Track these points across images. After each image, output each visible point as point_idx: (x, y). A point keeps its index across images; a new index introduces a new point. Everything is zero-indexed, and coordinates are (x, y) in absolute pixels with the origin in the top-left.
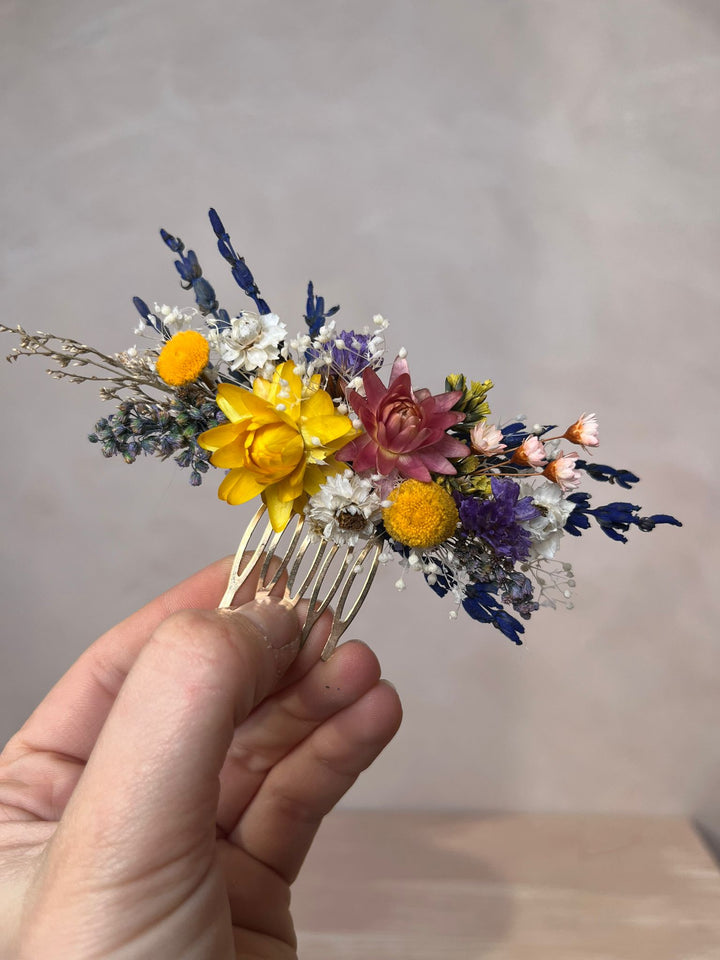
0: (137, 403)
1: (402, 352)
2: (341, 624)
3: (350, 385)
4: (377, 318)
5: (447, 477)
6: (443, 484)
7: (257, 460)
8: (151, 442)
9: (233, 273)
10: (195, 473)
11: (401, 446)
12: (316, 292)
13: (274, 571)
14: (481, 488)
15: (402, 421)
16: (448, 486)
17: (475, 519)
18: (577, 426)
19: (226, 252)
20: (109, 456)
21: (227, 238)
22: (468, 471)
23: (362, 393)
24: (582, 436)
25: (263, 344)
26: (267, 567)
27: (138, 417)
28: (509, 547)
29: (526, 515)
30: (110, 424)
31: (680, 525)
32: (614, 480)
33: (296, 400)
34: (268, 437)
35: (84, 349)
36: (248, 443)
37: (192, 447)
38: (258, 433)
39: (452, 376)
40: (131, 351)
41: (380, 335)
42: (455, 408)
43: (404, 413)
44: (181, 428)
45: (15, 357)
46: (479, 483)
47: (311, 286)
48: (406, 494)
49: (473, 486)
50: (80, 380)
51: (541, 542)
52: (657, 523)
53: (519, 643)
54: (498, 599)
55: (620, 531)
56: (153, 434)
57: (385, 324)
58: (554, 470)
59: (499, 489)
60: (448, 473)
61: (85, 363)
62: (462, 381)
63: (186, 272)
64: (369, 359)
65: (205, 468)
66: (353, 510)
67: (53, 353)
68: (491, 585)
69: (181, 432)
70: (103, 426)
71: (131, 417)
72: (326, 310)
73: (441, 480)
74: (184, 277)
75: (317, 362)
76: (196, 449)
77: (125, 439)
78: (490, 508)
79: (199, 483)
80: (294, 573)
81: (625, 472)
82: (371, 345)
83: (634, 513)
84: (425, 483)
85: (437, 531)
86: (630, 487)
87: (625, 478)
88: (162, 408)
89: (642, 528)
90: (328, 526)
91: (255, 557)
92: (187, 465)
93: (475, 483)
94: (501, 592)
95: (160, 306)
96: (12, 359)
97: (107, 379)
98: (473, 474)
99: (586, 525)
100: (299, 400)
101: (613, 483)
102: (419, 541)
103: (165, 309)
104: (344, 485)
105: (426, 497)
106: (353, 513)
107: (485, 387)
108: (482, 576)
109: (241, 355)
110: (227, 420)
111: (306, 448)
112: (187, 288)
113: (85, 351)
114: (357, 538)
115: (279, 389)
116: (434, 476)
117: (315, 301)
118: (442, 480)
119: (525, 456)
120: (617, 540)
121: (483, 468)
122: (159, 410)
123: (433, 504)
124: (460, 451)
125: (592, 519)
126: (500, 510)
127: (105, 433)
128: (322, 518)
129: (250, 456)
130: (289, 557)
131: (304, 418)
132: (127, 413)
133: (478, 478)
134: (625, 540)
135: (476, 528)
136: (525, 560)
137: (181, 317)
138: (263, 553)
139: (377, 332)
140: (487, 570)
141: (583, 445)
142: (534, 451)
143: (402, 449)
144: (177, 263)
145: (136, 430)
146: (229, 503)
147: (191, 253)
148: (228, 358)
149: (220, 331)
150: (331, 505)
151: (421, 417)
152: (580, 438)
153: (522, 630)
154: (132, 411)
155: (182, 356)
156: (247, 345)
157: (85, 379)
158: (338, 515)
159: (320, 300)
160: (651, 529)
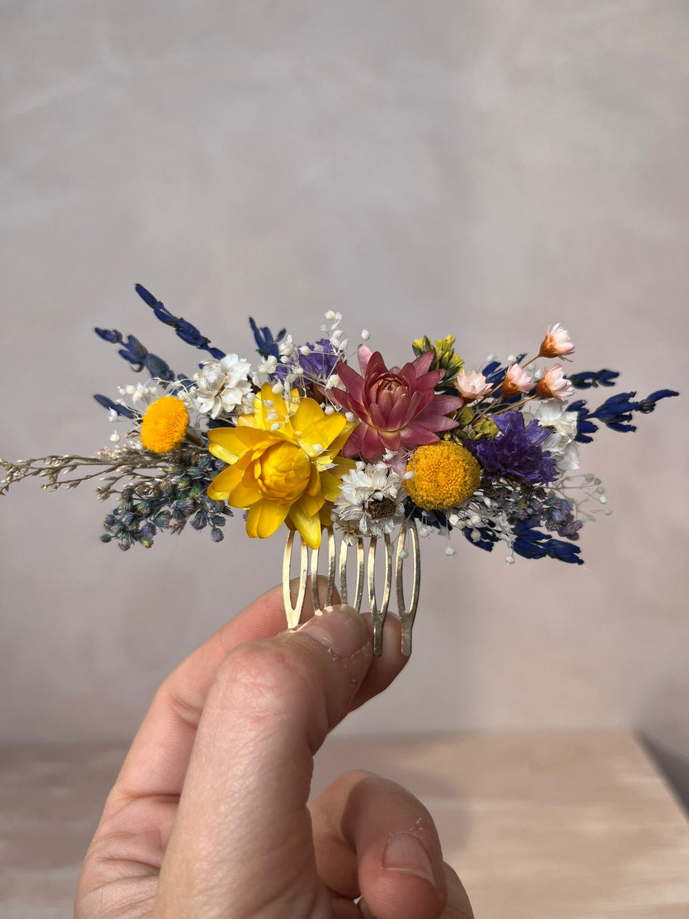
0: (136, 486)
1: (365, 334)
2: (409, 615)
3: (328, 386)
4: (329, 314)
5: (452, 431)
6: (452, 439)
7: (272, 485)
8: (162, 518)
9: (178, 334)
10: (215, 530)
11: (398, 421)
12: (259, 325)
13: (324, 591)
14: (486, 432)
15: (390, 396)
16: (457, 440)
17: (495, 457)
18: (548, 340)
19: (164, 317)
20: (127, 547)
21: (161, 305)
22: (467, 422)
23: (343, 388)
24: (556, 347)
25: (233, 383)
26: (316, 591)
27: (142, 499)
28: (537, 472)
29: (539, 437)
30: (118, 517)
31: (676, 394)
32: (597, 382)
33: (284, 419)
34: (275, 460)
35: (67, 458)
36: (257, 475)
37: (202, 504)
38: (262, 460)
39: (416, 341)
40: (114, 438)
41: (338, 328)
42: (432, 369)
43: (390, 388)
44: (186, 493)
45: (7, 488)
46: (482, 428)
47: (252, 321)
48: (423, 461)
49: (477, 433)
50: (76, 483)
51: (562, 457)
52: (656, 401)
53: (581, 562)
54: (543, 530)
55: (625, 423)
56: (161, 510)
57: (338, 316)
58: (546, 386)
59: (504, 423)
60: (451, 427)
61: (74, 467)
62: (427, 342)
63: (133, 357)
64: (336, 354)
65: (222, 522)
66: (379, 496)
67: (41, 470)
68: (532, 519)
69: (187, 496)
70: (111, 522)
71: (135, 502)
72: (275, 335)
73: (447, 437)
74: (133, 362)
75: (290, 378)
76: (209, 505)
77: (137, 525)
78: (505, 442)
79: (221, 538)
80: (344, 586)
81: (604, 371)
82: (334, 341)
83: (632, 400)
84: (435, 444)
85: (465, 482)
87: (606, 377)
88: (161, 480)
89: (644, 412)
90: (361, 522)
91: (302, 585)
92: (205, 525)
93: (478, 429)
94: (543, 523)
95: (124, 387)
96: (4, 491)
97: (100, 473)
98: (473, 423)
99: (594, 429)
100: (287, 417)
101: (596, 386)
102: (453, 499)
103: (130, 389)
104: (361, 479)
105: (442, 455)
106: (381, 498)
107: (449, 342)
108: (521, 515)
109: (216, 401)
110: (227, 465)
111: (311, 459)
112: (140, 370)
113: (70, 459)
114: (392, 523)
115: (265, 415)
116: (441, 435)
117: (262, 334)
118: (449, 436)
119: (514, 385)
120: (626, 431)
121: (478, 415)
122: (160, 483)
123: (452, 459)
124: (453, 404)
125: (595, 421)
126: (515, 440)
127: (115, 528)
128: (352, 517)
129: (264, 484)
130: (333, 572)
131: (298, 433)
132: (130, 500)
133: (479, 424)
134: (633, 429)
135: (500, 466)
136: (555, 480)
137: (147, 391)
138: (308, 577)
139: (334, 326)
140: (523, 506)
141: (560, 355)
142: (520, 376)
143: (399, 424)
144: (121, 352)
145: (145, 511)
146: (260, 537)
147: (130, 338)
148: (205, 410)
149: (188, 389)
150: (356, 501)
151: (406, 384)
152: (555, 350)
153: (578, 550)
154: (134, 496)
155: (163, 423)
156: (219, 389)
157: (80, 480)
158: (367, 506)
159: (266, 330)
160: (653, 409)
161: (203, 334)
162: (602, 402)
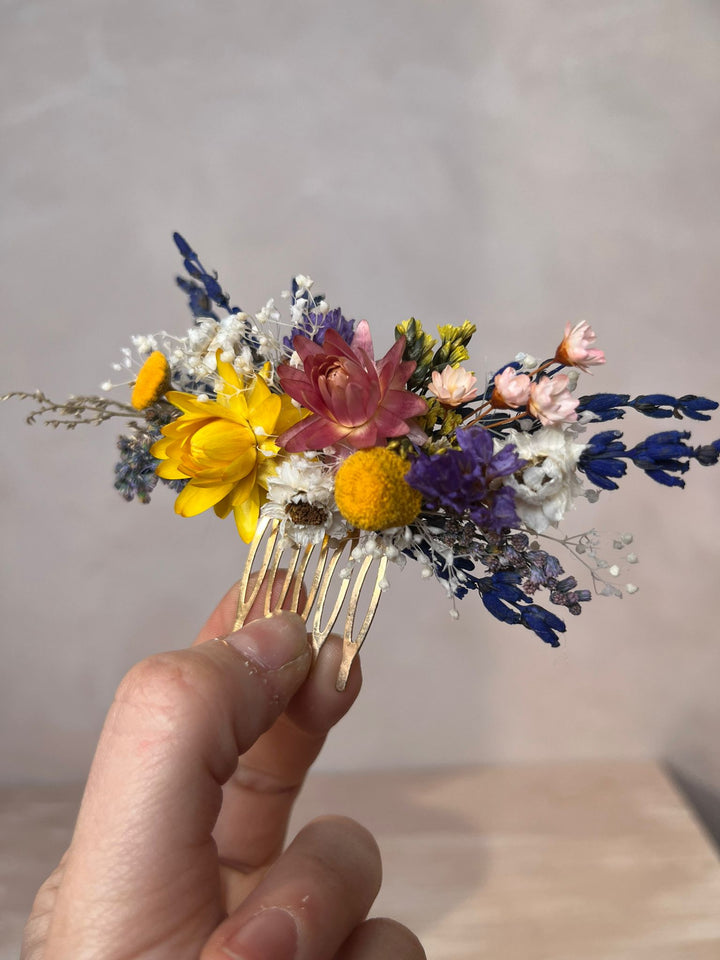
6: (397, 450)
16: (402, 450)
18: (563, 342)
19: (192, 268)
21: (194, 256)
29: (507, 466)
32: (680, 412)
39: (401, 322)
53: (558, 645)
62: (413, 326)
73: (392, 445)
81: (691, 398)
86: (707, 418)
89: (704, 462)
90: (282, 523)
91: (260, 579)
99: (622, 473)
118: (395, 445)
119: (499, 395)
120: (670, 485)
124: (419, 407)
134: (682, 484)
150: (281, 499)
153: (562, 628)
156: (202, 351)
160: (717, 461)
161: (225, 291)
162: (642, 439)
